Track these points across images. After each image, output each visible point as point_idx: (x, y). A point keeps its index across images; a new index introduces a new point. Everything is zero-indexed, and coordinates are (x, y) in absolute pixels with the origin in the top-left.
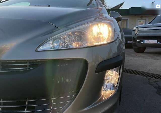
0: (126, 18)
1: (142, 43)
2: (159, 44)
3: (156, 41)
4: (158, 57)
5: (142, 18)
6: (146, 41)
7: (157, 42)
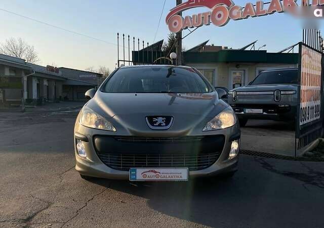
0: (213, 68)
1: (243, 113)
2: (265, 115)
3: (260, 111)
4: (265, 133)
5: (238, 68)
6: (248, 111)
7: (262, 112)
